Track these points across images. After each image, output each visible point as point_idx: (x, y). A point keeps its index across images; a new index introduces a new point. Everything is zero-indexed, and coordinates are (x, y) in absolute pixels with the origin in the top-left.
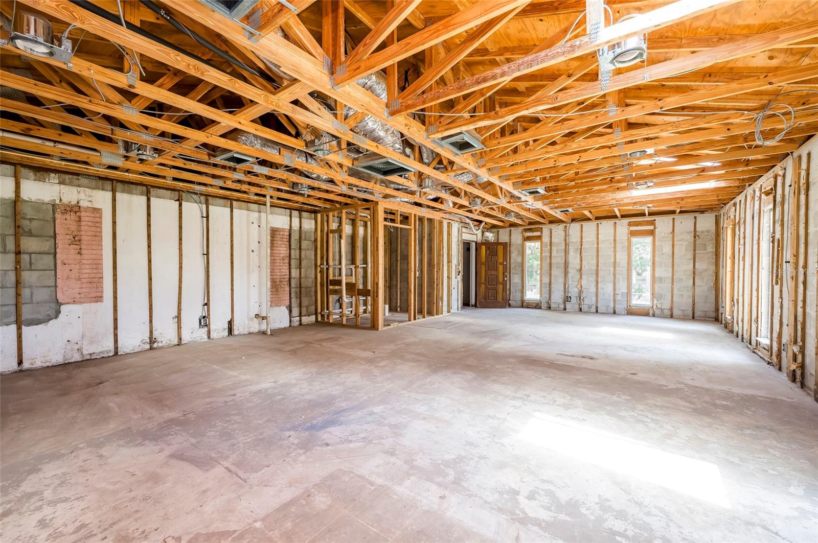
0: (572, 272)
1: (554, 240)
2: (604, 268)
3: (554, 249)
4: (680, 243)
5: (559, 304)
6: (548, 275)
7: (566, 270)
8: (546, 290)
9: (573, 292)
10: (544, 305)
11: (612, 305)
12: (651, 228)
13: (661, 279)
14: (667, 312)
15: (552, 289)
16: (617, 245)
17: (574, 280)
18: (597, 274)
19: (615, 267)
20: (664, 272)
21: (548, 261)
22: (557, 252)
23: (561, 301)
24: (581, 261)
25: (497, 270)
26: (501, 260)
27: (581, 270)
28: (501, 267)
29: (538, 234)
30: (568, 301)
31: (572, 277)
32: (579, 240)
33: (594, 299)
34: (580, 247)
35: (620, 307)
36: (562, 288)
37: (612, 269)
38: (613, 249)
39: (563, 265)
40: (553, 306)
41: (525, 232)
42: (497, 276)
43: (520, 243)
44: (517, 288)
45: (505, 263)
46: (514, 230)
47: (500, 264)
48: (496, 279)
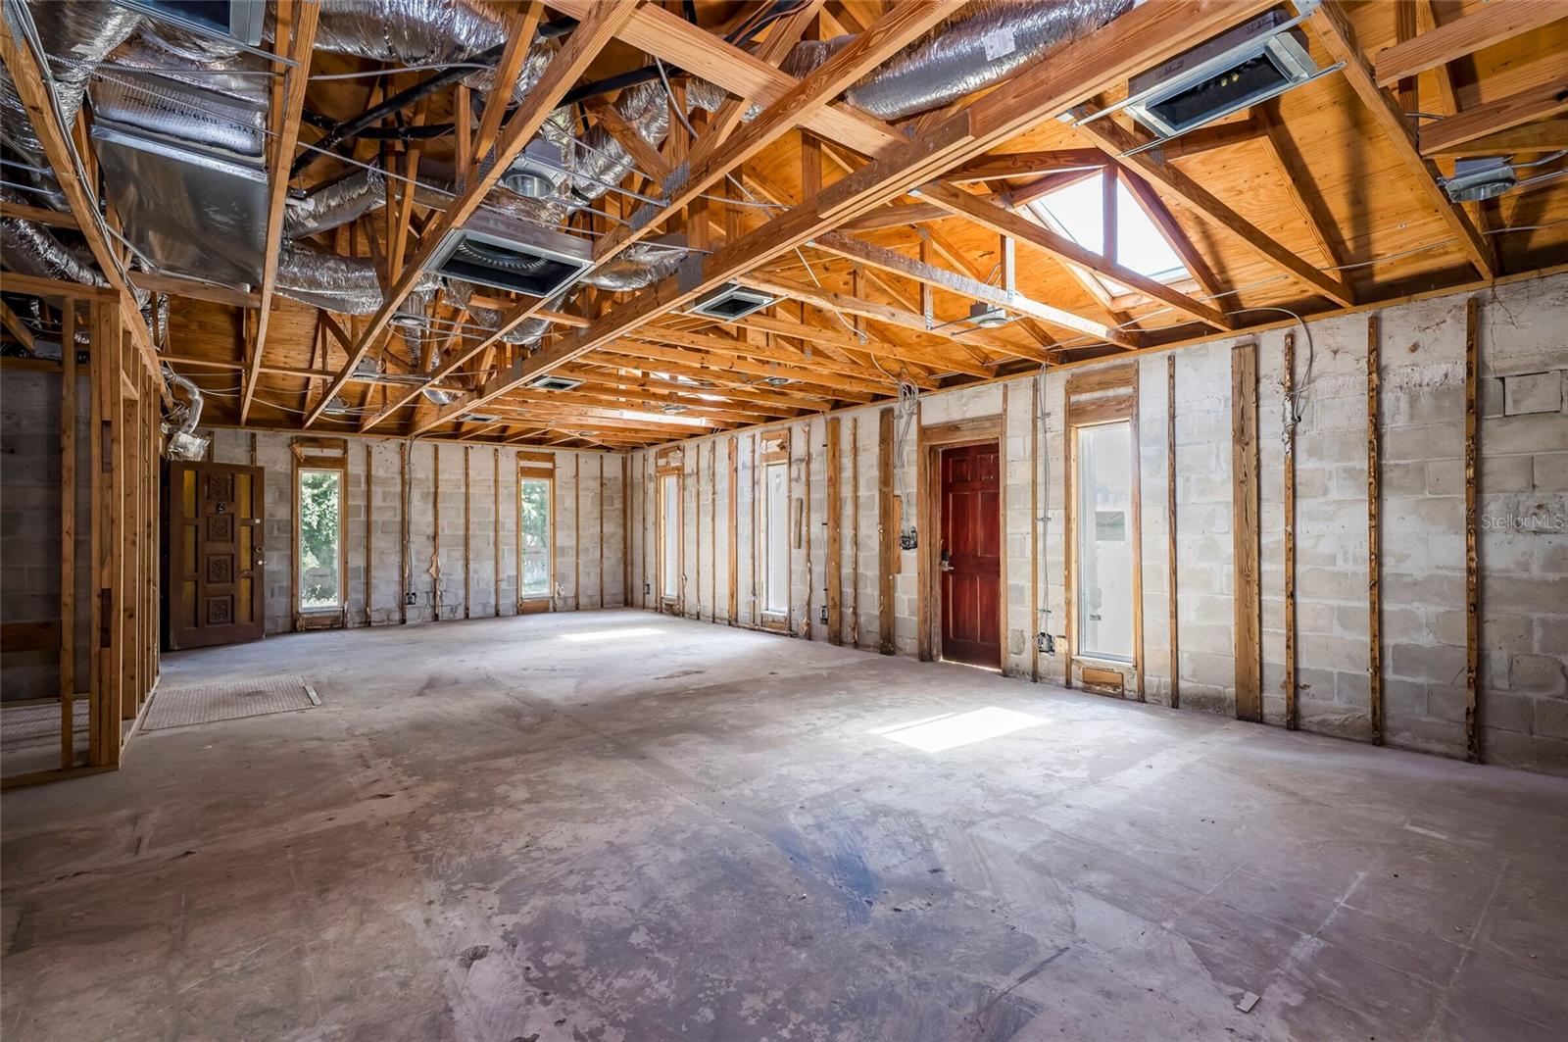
0: (418, 544)
1: (378, 471)
2: (478, 533)
3: (377, 491)
4: (586, 493)
5: (389, 612)
6: (363, 550)
7: (403, 538)
8: (356, 584)
9: (421, 582)
10: (353, 618)
11: (492, 602)
12: (549, 465)
13: (563, 548)
14: (571, 602)
15: (374, 581)
16: (500, 489)
17: (423, 557)
18: (467, 544)
19: (496, 532)
20: (566, 539)
21: (363, 518)
22: (385, 499)
23: (393, 604)
24: (436, 519)
25: (233, 538)
26: (244, 513)
27: (435, 537)
28: (244, 533)
29: (336, 453)
30: (410, 603)
31: (418, 553)
32: (431, 476)
33: (461, 593)
34: (432, 490)
35: (507, 603)
36: (396, 577)
37: (492, 534)
38: (493, 498)
39: (398, 528)
40: (375, 617)
41: (301, 446)
42: (233, 556)
43: (282, 470)
44: (276, 586)
45: (258, 521)
46: (264, 436)
47: (244, 523)
48: (229, 564)
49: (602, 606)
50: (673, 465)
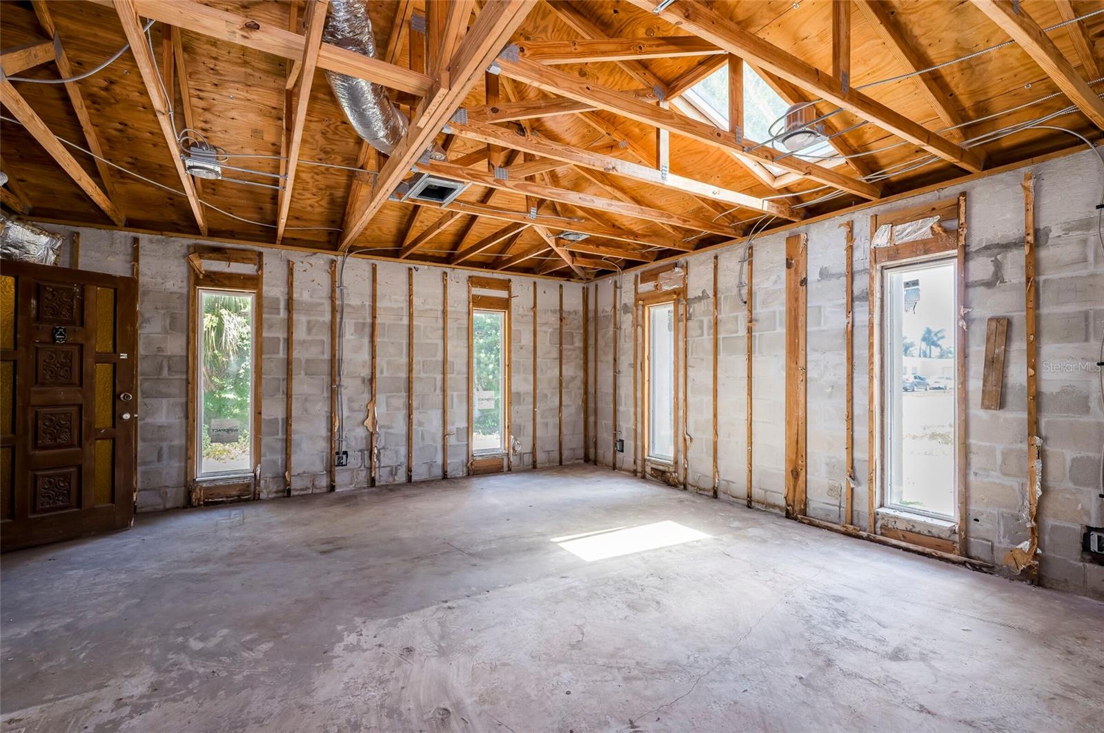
0: (351, 387)
1: (302, 295)
2: (423, 375)
3: (300, 319)
4: (544, 328)
5: (314, 476)
6: (281, 396)
7: (333, 381)
8: (273, 441)
9: (354, 437)
10: (268, 488)
11: (439, 460)
12: (503, 294)
13: (518, 394)
14: (528, 459)
15: (294, 437)
16: (449, 321)
17: (356, 406)
18: (409, 390)
19: (444, 373)
20: (522, 384)
21: (282, 354)
22: (309, 330)
23: (319, 466)
24: (373, 357)
25: (82, 381)
26: (103, 344)
27: (372, 380)
28: (102, 373)
29: (247, 269)
30: (340, 464)
31: (351, 400)
32: (368, 303)
33: (403, 450)
34: (369, 320)
35: (456, 464)
36: (324, 432)
37: (439, 377)
38: (441, 332)
39: (326, 368)
40: (297, 484)
41: (201, 257)
42: (80, 407)
43: (175, 289)
44: (165, 445)
45: (124, 356)
46: (151, 241)
47: (101, 358)
48: (75, 422)
49: (561, 463)
50: (666, 288)
